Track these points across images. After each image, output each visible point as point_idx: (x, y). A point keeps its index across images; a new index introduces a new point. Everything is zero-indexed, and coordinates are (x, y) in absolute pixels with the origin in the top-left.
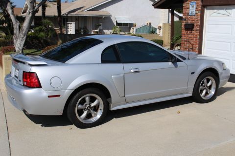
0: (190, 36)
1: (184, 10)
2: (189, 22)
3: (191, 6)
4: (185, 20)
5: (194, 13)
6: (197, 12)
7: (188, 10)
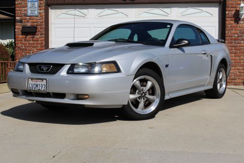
0: (31, 42)
1: (17, 9)
2: (29, 24)
3: (29, 4)
4: (21, 21)
5: (36, 13)
6: (42, 11)
7: (23, 9)
